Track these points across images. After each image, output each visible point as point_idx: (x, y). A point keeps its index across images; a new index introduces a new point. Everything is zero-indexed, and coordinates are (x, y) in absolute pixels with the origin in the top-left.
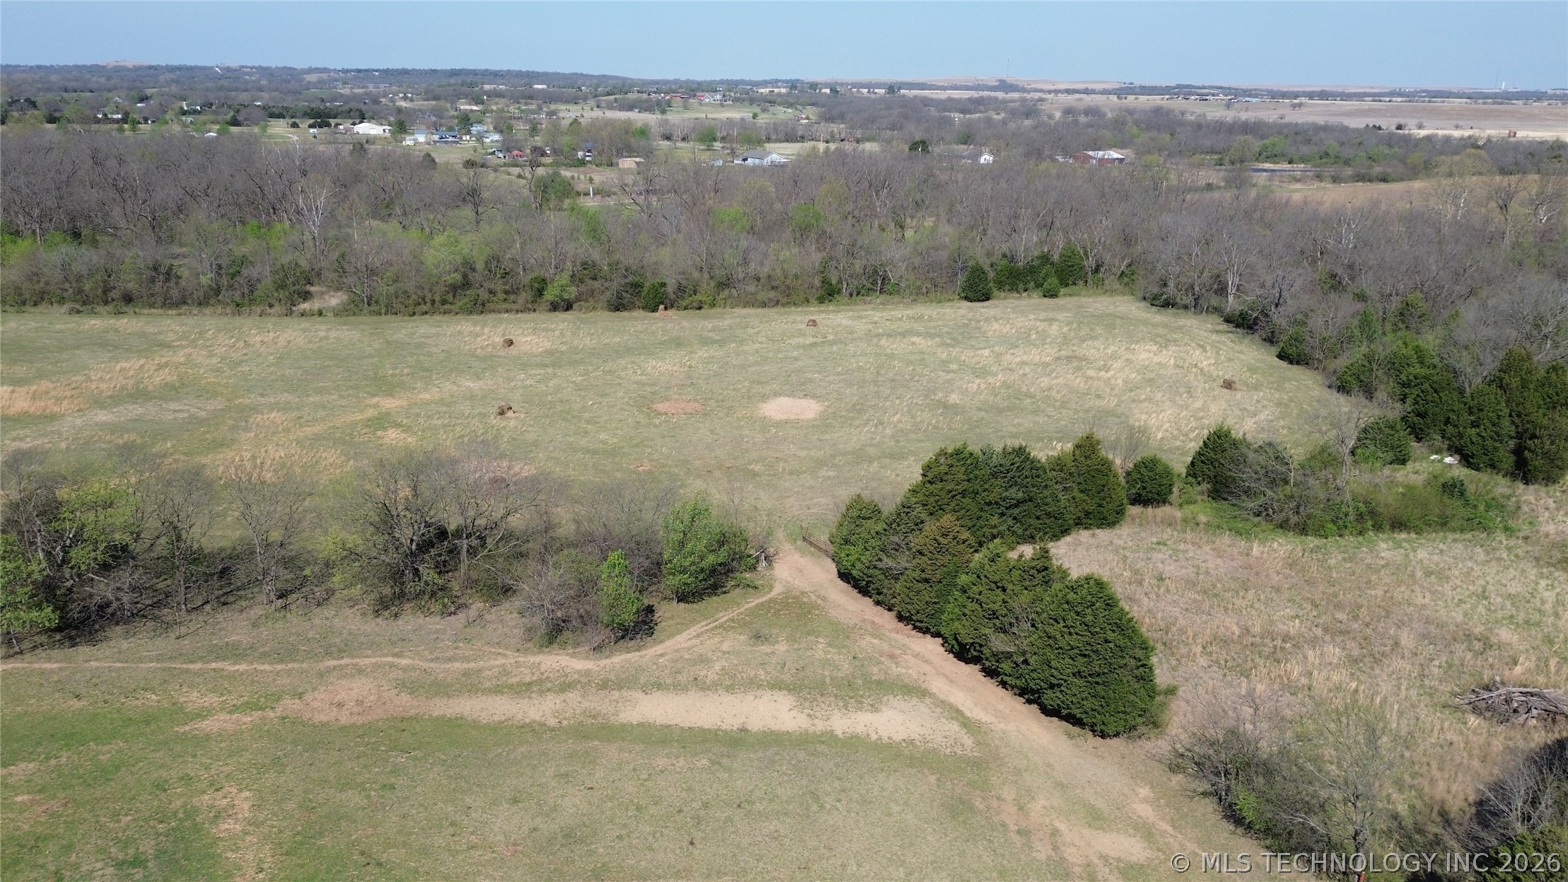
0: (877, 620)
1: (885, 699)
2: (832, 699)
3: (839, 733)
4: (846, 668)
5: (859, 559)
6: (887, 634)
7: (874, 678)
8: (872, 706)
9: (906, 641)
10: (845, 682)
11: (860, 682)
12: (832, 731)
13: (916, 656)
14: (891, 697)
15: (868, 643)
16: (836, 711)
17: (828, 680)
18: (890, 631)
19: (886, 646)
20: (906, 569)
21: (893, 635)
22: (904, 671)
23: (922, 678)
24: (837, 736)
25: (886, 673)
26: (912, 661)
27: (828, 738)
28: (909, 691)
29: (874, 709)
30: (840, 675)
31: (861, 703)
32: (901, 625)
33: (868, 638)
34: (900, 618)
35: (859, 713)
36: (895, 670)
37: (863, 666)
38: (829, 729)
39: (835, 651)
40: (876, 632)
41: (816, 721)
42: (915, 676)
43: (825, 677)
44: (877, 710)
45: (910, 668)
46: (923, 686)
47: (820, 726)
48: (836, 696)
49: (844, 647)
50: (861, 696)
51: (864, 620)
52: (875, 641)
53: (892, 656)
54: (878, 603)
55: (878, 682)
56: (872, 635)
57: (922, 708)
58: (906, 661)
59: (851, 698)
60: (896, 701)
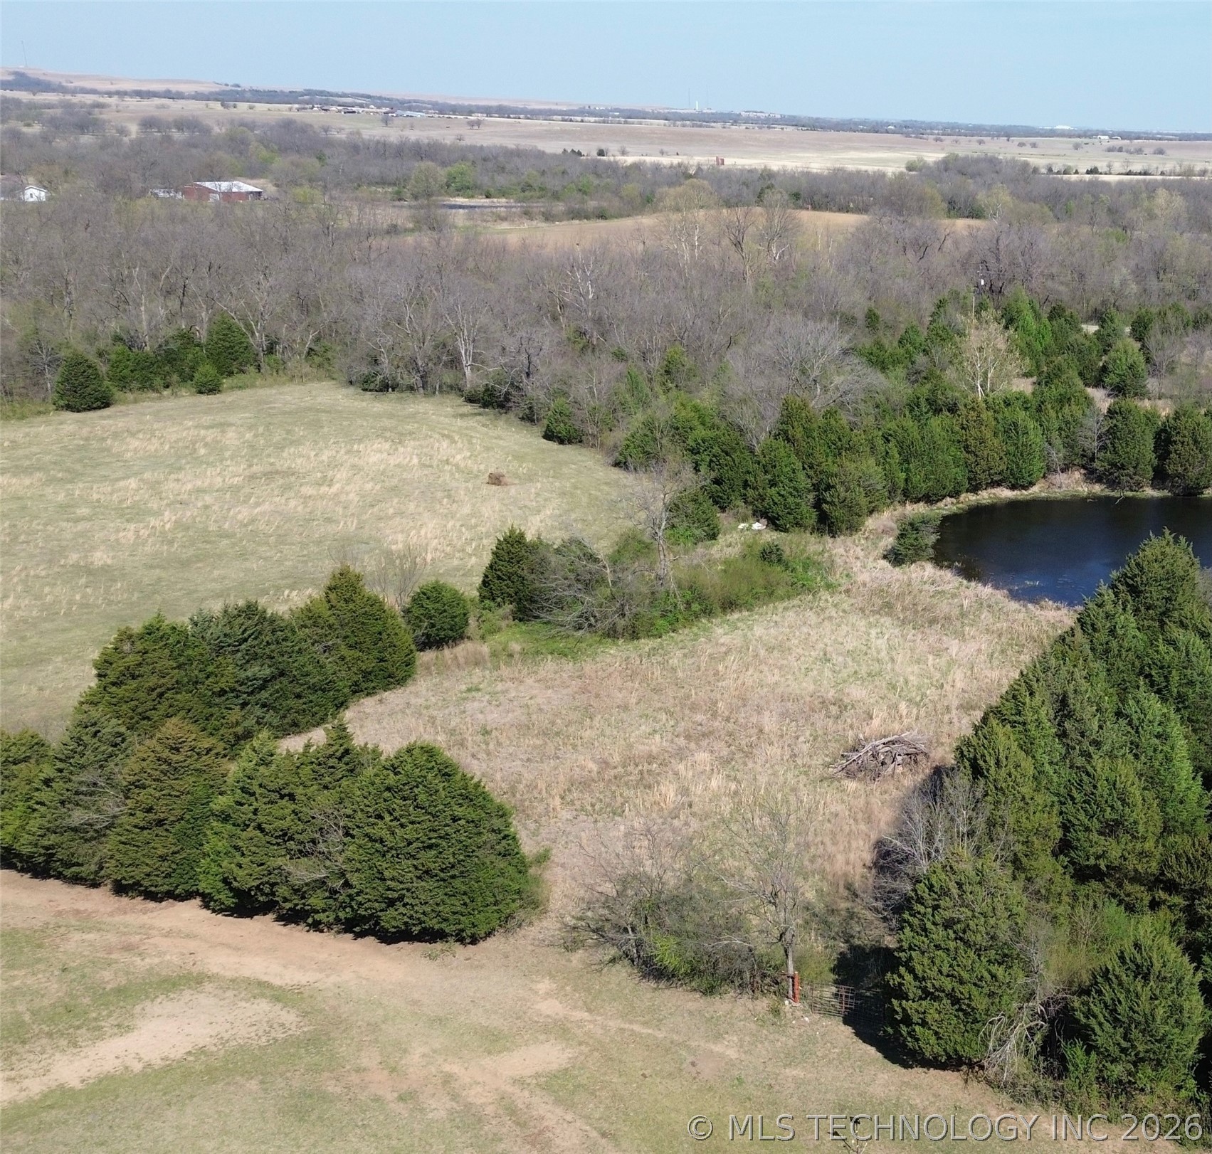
0: (81, 906)
1: (138, 1008)
2: (44, 1041)
3: (75, 1083)
4: (55, 989)
5: (22, 827)
6: (109, 919)
7: (109, 987)
8: (119, 1026)
9: (145, 919)
10: (61, 1010)
11: (86, 1001)
12: (61, 1086)
13: (168, 934)
14: (148, 1003)
15: (77, 943)
16: (58, 1056)
17: (27, 1017)
18: (111, 914)
19: (112, 938)
20: (115, 817)
21: (118, 919)
22: (156, 960)
23: (190, 960)
24: (72, 1089)
25: (128, 973)
26: (164, 943)
27: (61, 1097)
28: (174, 985)
29: (123, 1029)
30: (46, 1002)
31: (99, 1028)
32: (125, 901)
33: (77, 936)
34: (121, 889)
35: (99, 1043)
36: (141, 964)
37: (84, 976)
38: (54, 1085)
39: (23, 972)
40: (86, 921)
41: (26, 1083)
42: (176, 960)
43: (19, 1014)
44: (129, 1029)
45: (165, 953)
46: (195, 970)
47: (35, 1087)
48: (50, 1035)
49: (39, 960)
50: (95, 1019)
51: (60, 913)
52: (91, 936)
53: (128, 948)
54: (76, 880)
55: (119, 991)
56: (82, 930)
57: (203, 999)
58: (156, 946)
59: (78, 1028)
60: (161, 1006)
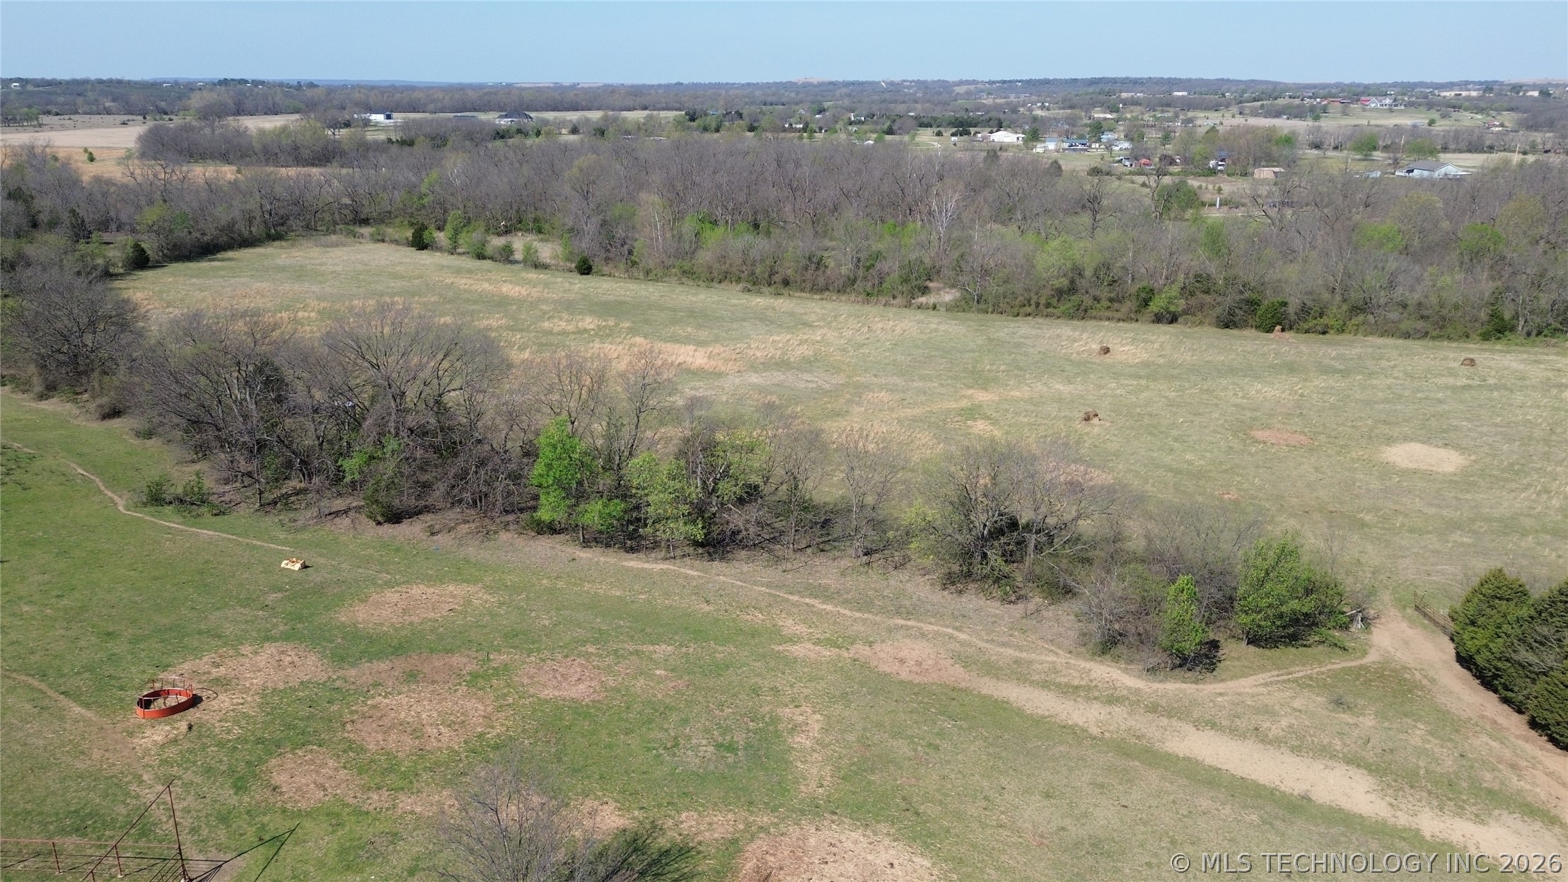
0: (1501, 720)
1: (1496, 812)
2: (1425, 794)
3: (1427, 835)
4: (1449, 764)
5: (1487, 646)
6: (1513, 739)
7: (1485, 785)
8: (1477, 816)
9: (1538, 753)
10: (1445, 780)
11: (1465, 785)
12: (1418, 830)
13: (1550, 774)
14: (1505, 813)
15: (1482, 743)
16: (1427, 809)
17: (1422, 772)
18: (1517, 737)
19: (1507, 754)
20: (1551, 668)
21: (1521, 743)
22: (1528, 787)
23: (1554, 802)
24: (1423, 837)
25: (1502, 783)
26: (1542, 778)
27: (1414, 837)
28: (1532, 812)
29: (1479, 819)
30: (1438, 769)
31: (1463, 809)
32: (1533, 733)
33: (1485, 738)
34: (1533, 724)
35: (1457, 819)
36: (1515, 783)
37: (1472, 767)
38: (1414, 826)
39: (1437, 741)
40: (1497, 732)
41: (1399, 814)
42: (1543, 796)
43: (1418, 767)
44: (1482, 822)
45: (1538, 786)
46: (1553, 812)
47: (1403, 820)
48: (1430, 793)
49: (1451, 740)
50: (1464, 801)
51: (1483, 717)
52: (1494, 744)
53: (1514, 767)
54: (1506, 701)
55: (1490, 792)
56: (1491, 736)
57: (1547, 835)
58: (1534, 777)
59: (1450, 799)
60: (1513, 821)
